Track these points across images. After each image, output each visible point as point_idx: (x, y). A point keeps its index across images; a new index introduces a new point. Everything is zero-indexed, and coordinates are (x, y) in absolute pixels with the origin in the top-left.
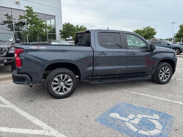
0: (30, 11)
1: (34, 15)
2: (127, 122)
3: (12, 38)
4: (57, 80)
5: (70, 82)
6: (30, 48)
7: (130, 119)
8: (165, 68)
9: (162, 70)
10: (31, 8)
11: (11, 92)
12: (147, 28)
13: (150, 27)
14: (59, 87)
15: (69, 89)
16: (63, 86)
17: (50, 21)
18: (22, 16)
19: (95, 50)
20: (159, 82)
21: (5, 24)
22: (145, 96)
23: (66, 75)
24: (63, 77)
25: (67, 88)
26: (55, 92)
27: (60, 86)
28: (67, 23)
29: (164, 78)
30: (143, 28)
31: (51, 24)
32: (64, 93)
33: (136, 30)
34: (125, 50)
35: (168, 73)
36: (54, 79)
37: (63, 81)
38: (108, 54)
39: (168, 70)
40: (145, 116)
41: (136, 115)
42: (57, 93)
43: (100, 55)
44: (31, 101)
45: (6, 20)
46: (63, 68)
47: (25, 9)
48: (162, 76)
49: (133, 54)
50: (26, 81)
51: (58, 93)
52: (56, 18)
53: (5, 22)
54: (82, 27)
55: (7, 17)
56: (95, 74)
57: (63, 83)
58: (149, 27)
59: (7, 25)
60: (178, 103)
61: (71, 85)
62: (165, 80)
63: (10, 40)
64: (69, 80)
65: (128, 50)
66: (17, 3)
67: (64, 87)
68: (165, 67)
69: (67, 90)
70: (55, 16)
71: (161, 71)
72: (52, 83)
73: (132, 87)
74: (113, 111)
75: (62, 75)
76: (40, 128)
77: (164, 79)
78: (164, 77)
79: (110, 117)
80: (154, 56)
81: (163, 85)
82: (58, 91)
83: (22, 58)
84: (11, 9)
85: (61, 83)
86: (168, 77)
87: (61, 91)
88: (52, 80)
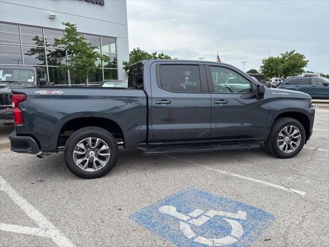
0: (71, 31)
1: (78, 37)
2: (183, 221)
3: (33, 78)
4: (82, 146)
5: (106, 150)
6: (36, 92)
7: (192, 218)
8: (289, 129)
9: (283, 132)
10: (73, 25)
11: (15, 166)
12: (290, 55)
13: (295, 53)
14: (86, 158)
15: (104, 164)
16: (94, 157)
17: (109, 47)
18: (58, 40)
19: (150, 95)
20: (278, 155)
21: (33, 54)
22: (239, 179)
23: (98, 139)
24: (94, 141)
25: (101, 162)
26: (79, 166)
27: (88, 158)
28: (136, 50)
29: (287, 147)
30: (282, 54)
31: (110, 51)
32: (95, 169)
33: (267, 59)
34: (207, 96)
35: (295, 137)
36: (78, 145)
37: (93, 150)
38: (174, 104)
39: (295, 132)
40: (221, 213)
41: (206, 211)
42: (83, 169)
43: (160, 104)
44: (41, 181)
45: (35, 46)
46: (92, 127)
47: (64, 27)
48: (285, 143)
50: (30, 148)
51: (85, 169)
52: (118, 40)
53: (33, 51)
54: (163, 55)
55: (36, 42)
56: (150, 137)
57: (93, 152)
58: (294, 51)
59: (37, 55)
60: (296, 193)
61: (108, 155)
62: (290, 151)
63: (29, 81)
64: (104, 148)
65: (213, 96)
66: (52, 18)
67: (96, 159)
68: (290, 127)
69: (100, 164)
70: (115, 38)
71: (281, 135)
72: (75, 152)
73: (225, 163)
74: (168, 202)
75: (90, 138)
76: (34, 224)
77: (289, 149)
78: (288, 145)
79: (159, 212)
80: (266, 106)
81: (285, 160)
82: (85, 166)
83: (23, 110)
84: (42, 28)
85: (91, 152)
86: (296, 146)
87: (90, 166)
88: (74, 147)
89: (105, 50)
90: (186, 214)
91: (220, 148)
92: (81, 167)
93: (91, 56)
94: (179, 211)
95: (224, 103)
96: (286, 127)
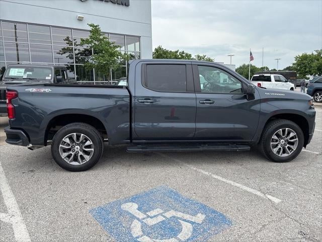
0: (95, 31)
1: (101, 37)
2: (138, 219)
3: (50, 75)
4: (68, 141)
5: (90, 145)
6: (26, 90)
7: (148, 216)
9: (278, 135)
10: (97, 26)
14: (71, 152)
15: (88, 158)
16: (79, 151)
17: (135, 45)
18: (84, 40)
19: (133, 94)
22: (218, 181)
23: (82, 135)
24: (78, 137)
25: (85, 156)
26: (65, 159)
27: (73, 152)
29: (282, 150)
31: (135, 50)
32: (80, 163)
34: (193, 95)
35: (292, 141)
36: (63, 140)
37: (78, 145)
39: (292, 135)
40: (179, 215)
41: (166, 211)
42: (68, 162)
43: (143, 102)
44: (32, 171)
45: (66, 46)
46: (77, 123)
48: (279, 146)
49: (209, 102)
50: (21, 141)
51: (70, 162)
52: (142, 39)
56: (134, 136)
57: (78, 147)
61: (92, 151)
62: (285, 155)
63: (47, 78)
64: (88, 143)
65: (199, 96)
66: (80, 20)
67: (81, 153)
68: (285, 130)
69: (85, 159)
70: (139, 37)
71: (275, 137)
72: (60, 146)
75: (75, 134)
77: (284, 152)
78: (283, 148)
79: (120, 209)
80: (257, 107)
82: (70, 159)
83: (15, 106)
84: (71, 29)
85: (76, 147)
86: (292, 150)
87: (75, 159)
88: (60, 141)
89: (131, 49)
90: (145, 212)
91: (206, 148)
92: (67, 161)
93: (112, 55)
94: (139, 209)
95: (211, 103)
96: (281, 130)
